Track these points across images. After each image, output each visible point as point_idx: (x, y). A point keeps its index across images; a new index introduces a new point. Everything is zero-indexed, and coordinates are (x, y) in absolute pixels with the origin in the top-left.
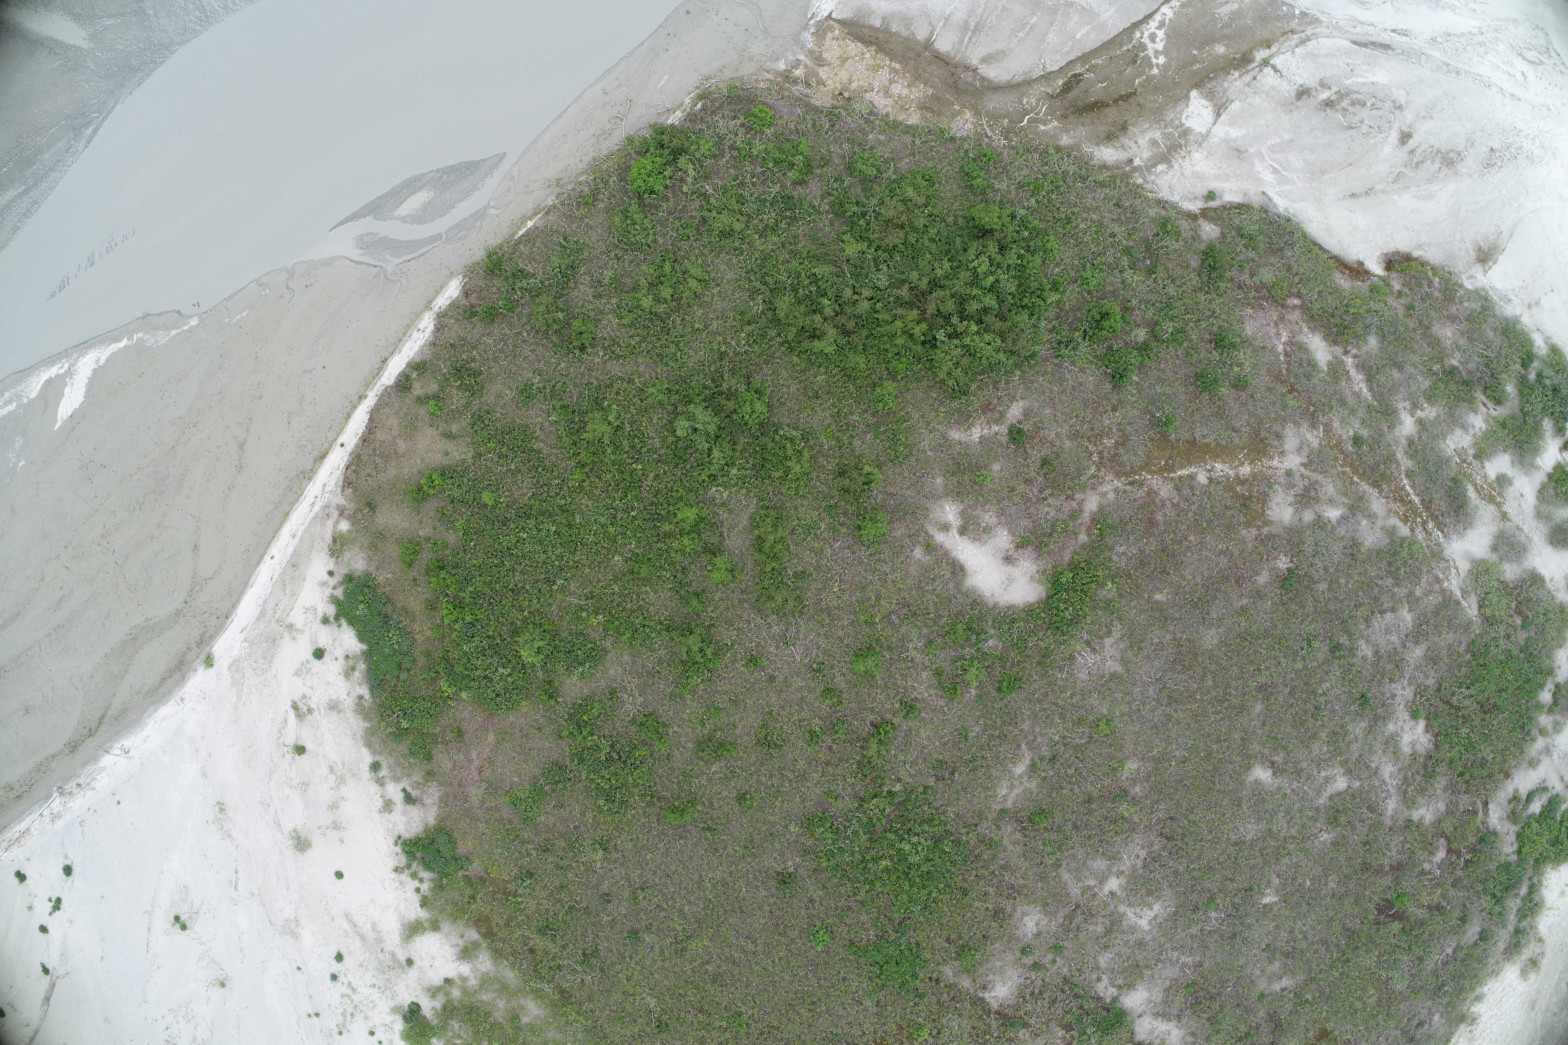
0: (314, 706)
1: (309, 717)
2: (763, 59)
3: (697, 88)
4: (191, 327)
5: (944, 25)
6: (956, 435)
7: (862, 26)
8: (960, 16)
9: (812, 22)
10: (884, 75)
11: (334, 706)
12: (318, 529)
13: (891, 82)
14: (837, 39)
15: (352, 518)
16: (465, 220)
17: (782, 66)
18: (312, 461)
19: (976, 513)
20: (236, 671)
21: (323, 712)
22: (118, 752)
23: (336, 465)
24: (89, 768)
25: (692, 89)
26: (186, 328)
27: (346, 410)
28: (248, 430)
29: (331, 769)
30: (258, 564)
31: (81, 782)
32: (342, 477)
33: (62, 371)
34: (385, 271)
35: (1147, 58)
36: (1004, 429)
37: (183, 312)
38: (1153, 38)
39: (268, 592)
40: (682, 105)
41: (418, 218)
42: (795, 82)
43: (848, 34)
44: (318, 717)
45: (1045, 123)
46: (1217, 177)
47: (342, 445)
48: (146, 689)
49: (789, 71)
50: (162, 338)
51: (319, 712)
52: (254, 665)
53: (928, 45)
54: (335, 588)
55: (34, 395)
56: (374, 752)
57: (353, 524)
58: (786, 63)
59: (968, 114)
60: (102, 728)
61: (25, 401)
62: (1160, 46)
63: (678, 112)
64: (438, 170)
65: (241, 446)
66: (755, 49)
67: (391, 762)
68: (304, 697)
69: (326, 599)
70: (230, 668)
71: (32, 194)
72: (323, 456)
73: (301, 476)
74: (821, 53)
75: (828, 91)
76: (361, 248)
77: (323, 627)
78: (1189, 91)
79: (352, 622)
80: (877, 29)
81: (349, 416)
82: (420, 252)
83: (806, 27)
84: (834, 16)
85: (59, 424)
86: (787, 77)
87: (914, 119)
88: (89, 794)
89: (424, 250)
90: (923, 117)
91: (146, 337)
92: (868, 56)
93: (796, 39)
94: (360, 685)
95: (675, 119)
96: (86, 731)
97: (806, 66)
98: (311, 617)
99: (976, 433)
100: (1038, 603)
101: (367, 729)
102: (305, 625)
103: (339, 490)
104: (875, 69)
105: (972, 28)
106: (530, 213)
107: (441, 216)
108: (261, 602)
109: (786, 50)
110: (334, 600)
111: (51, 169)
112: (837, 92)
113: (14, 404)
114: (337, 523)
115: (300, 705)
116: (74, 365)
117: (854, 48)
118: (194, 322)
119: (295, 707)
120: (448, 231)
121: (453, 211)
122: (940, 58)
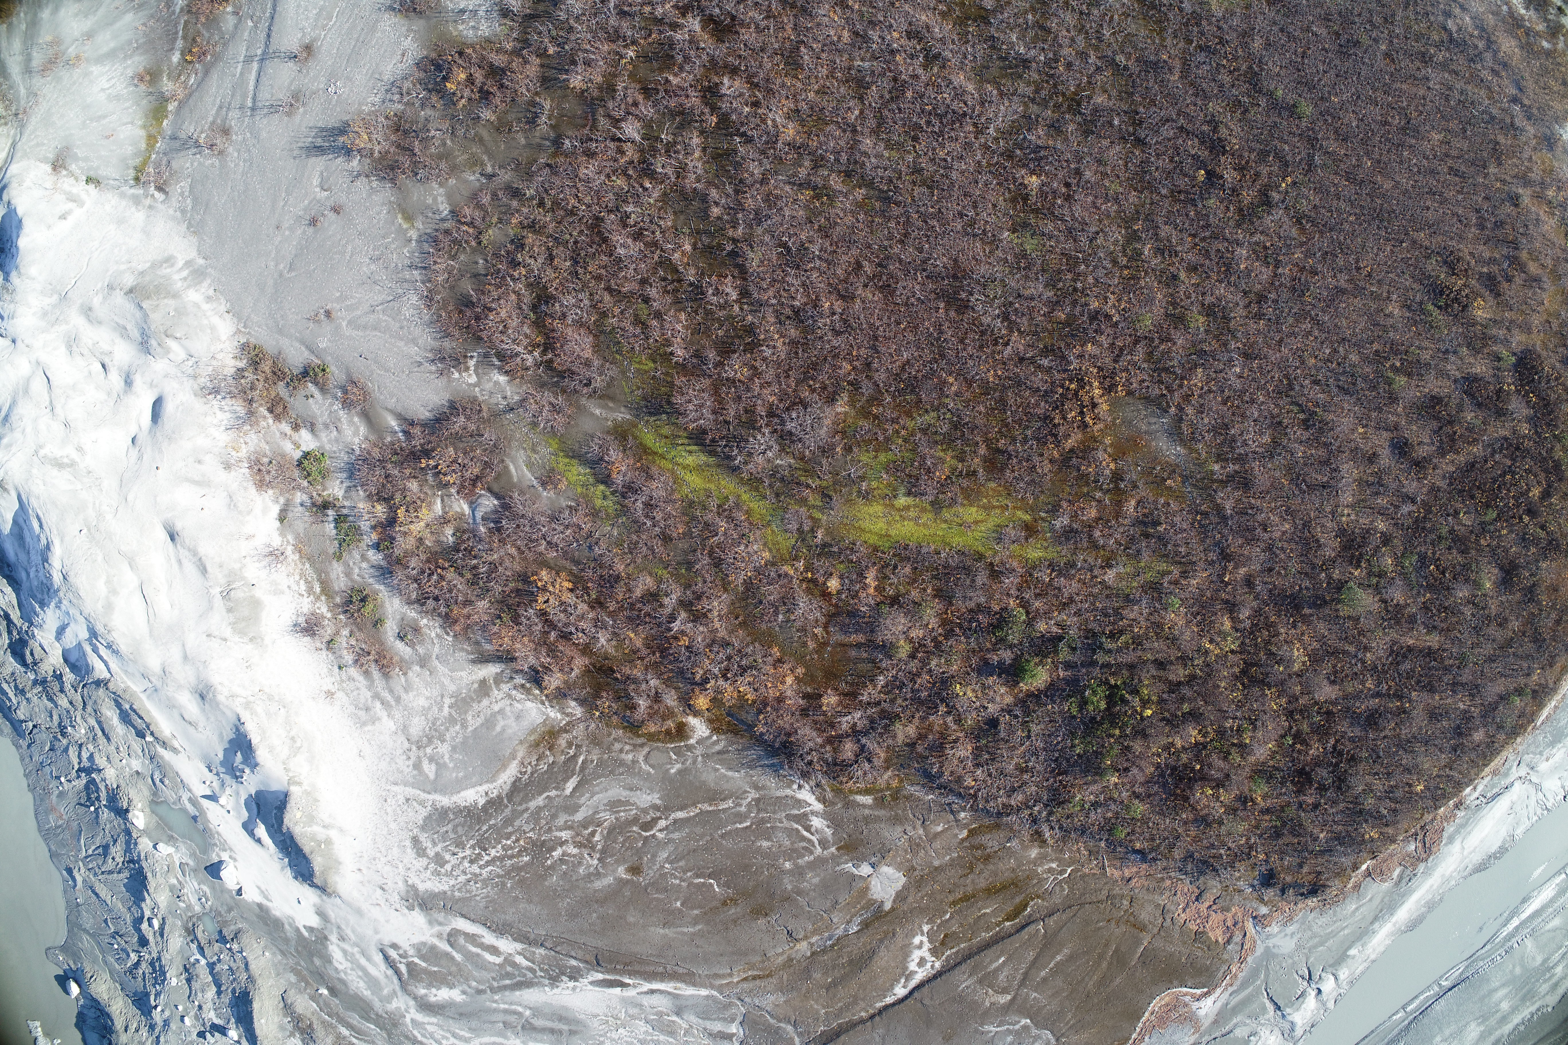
35: (930, 942)
38: (922, 962)
45: (1050, 870)
46: (878, 819)
62: (916, 955)
78: (893, 909)
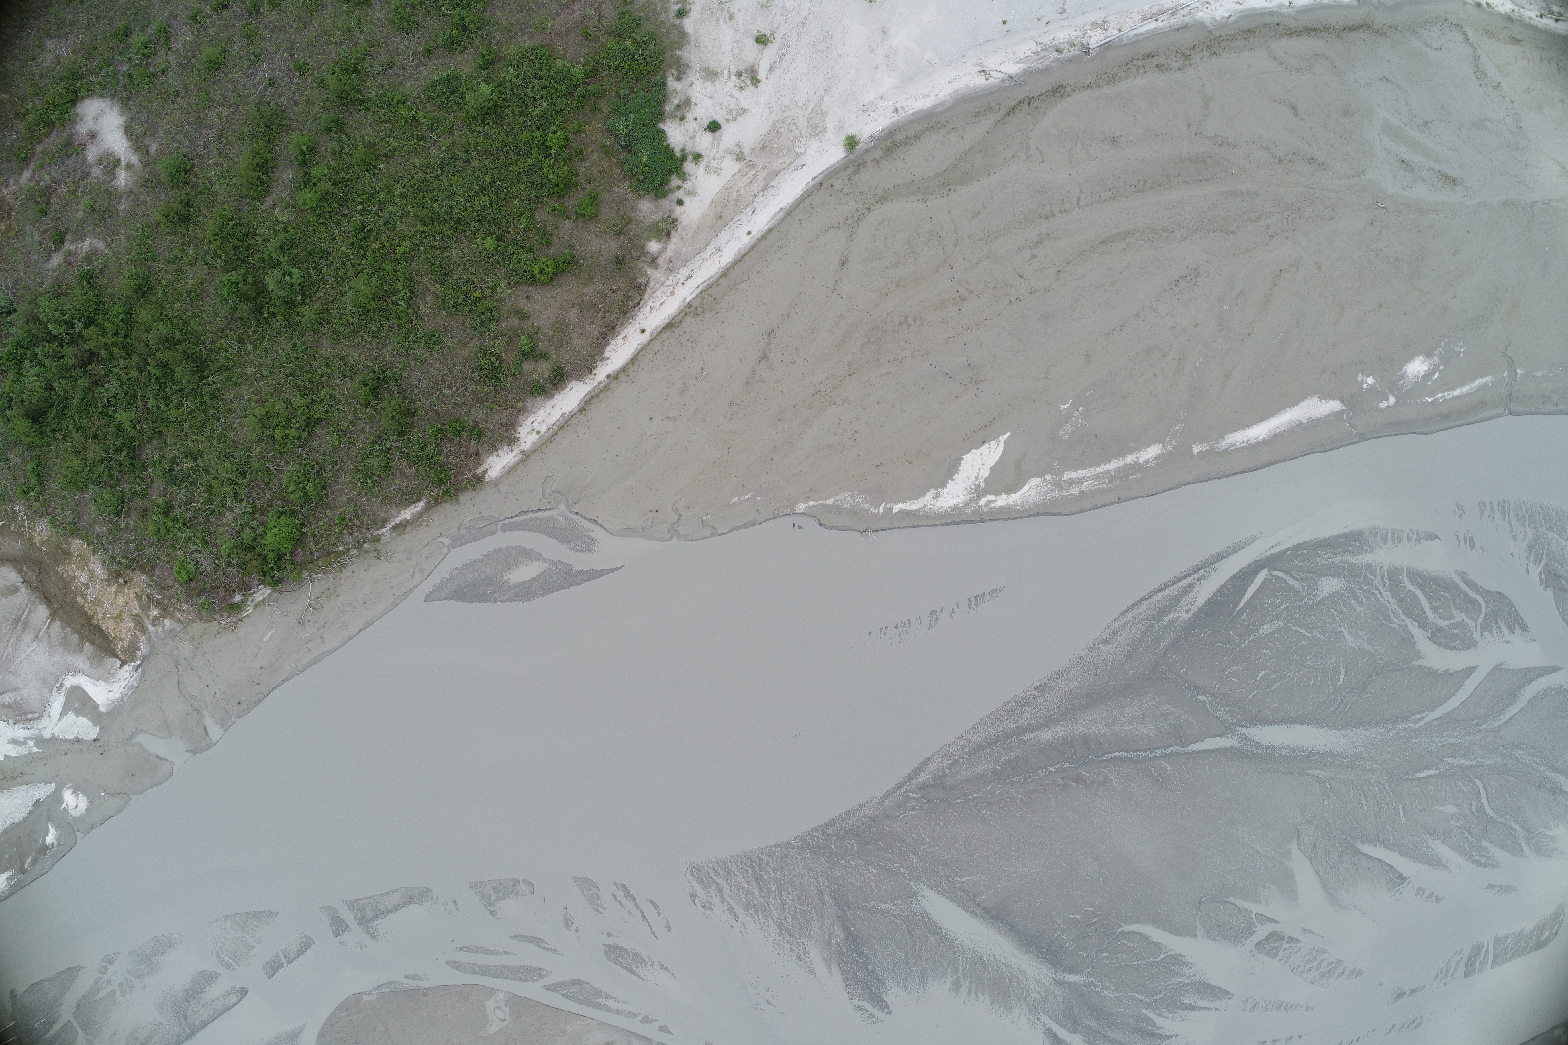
0: (734, 78)
1: (742, 68)
2: (182, 635)
3: (241, 620)
4: (805, 502)
5: (39, 631)
6: (100, 245)
7: (100, 647)
8: (27, 638)
9: (138, 662)
10: (91, 595)
11: (711, 75)
12: (684, 250)
13: (86, 586)
14: (120, 639)
15: (642, 251)
16: (475, 540)
17: (167, 622)
18: (684, 324)
19: (105, 177)
20: (817, 125)
21: (726, 72)
22: (994, 74)
23: (654, 312)
24: (1040, 66)
25: (245, 620)
26: (812, 503)
27: (635, 368)
28: (754, 372)
29: (731, 17)
30: (770, 231)
31: (1056, 54)
32: (646, 296)
33: (990, 497)
34: (567, 505)
36: (67, 245)
37: (816, 524)
39: (760, 198)
40: (256, 606)
41: (523, 554)
42: (159, 604)
43: (111, 642)
44: (732, 68)
47: (643, 331)
48: (943, 132)
49: (162, 616)
50: (845, 499)
51: (729, 72)
52: (793, 128)
53: (54, 615)
54: (679, 188)
55: (1035, 481)
56: (680, 26)
57: (643, 247)
58: (164, 625)
59: (37, 540)
60: (1014, 103)
61: (1048, 477)
63: (261, 599)
64: (496, 601)
65: (765, 357)
66: (187, 648)
67: (663, 17)
68: (741, 88)
69: (693, 178)
70: (824, 131)
71: (1013, 726)
72: (670, 326)
73: (700, 311)
74: (135, 629)
75: (134, 588)
76: (591, 538)
77: (703, 152)
79: (668, 152)
80: (89, 640)
81: (633, 361)
82: (527, 517)
83: (144, 658)
84: (119, 663)
85: (1003, 438)
86: (164, 610)
87: (76, 544)
88: (1046, 40)
89: (522, 518)
90: (69, 545)
91: (867, 506)
92: (100, 616)
93: (153, 647)
94: (675, 91)
95: (262, 593)
96: (1036, 103)
97: (148, 618)
98: (714, 164)
99: (86, 245)
100: (83, 98)
101: (680, 49)
102: (722, 157)
103: (652, 284)
104: (98, 602)
105: (20, 624)
106: (409, 529)
107: (499, 550)
108: (772, 191)
109: (163, 639)
110: (683, 177)
111: (981, 747)
112: (128, 584)
113: (1065, 477)
114: (661, 252)
115: (749, 82)
116: (971, 500)
117: (109, 627)
118: (801, 507)
119: (755, 80)
120: (495, 532)
121: (486, 553)
122: (47, 599)
